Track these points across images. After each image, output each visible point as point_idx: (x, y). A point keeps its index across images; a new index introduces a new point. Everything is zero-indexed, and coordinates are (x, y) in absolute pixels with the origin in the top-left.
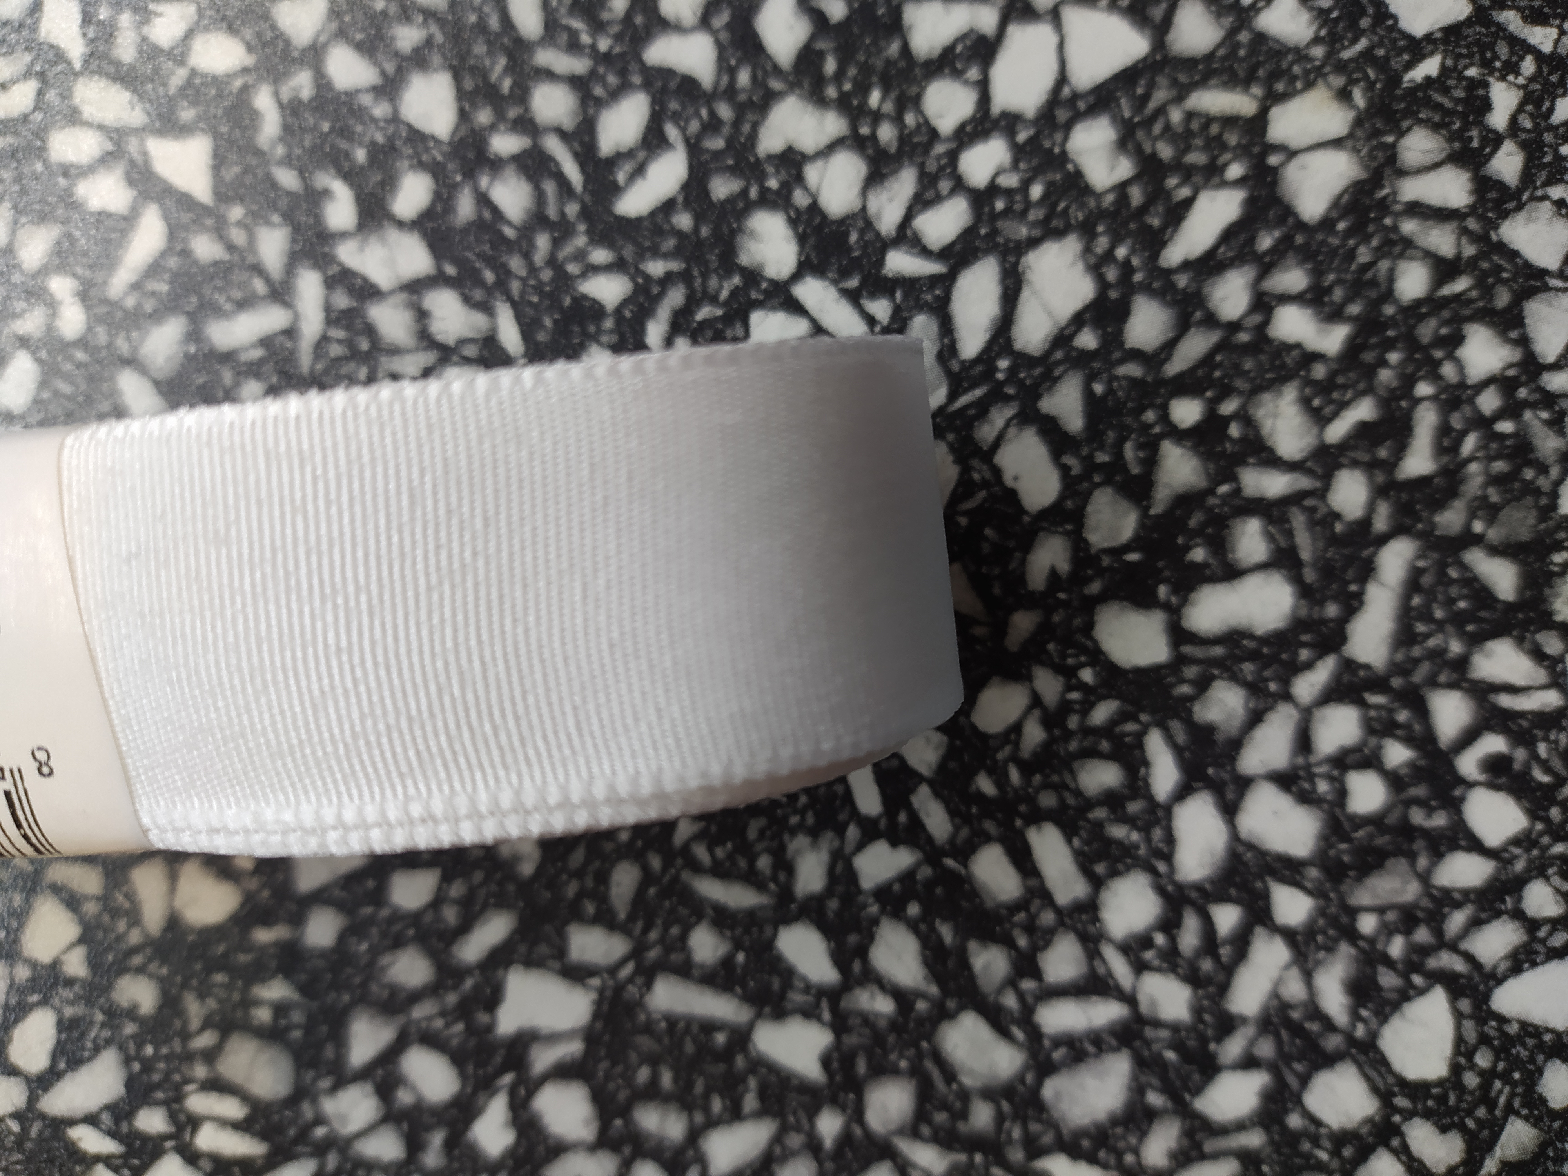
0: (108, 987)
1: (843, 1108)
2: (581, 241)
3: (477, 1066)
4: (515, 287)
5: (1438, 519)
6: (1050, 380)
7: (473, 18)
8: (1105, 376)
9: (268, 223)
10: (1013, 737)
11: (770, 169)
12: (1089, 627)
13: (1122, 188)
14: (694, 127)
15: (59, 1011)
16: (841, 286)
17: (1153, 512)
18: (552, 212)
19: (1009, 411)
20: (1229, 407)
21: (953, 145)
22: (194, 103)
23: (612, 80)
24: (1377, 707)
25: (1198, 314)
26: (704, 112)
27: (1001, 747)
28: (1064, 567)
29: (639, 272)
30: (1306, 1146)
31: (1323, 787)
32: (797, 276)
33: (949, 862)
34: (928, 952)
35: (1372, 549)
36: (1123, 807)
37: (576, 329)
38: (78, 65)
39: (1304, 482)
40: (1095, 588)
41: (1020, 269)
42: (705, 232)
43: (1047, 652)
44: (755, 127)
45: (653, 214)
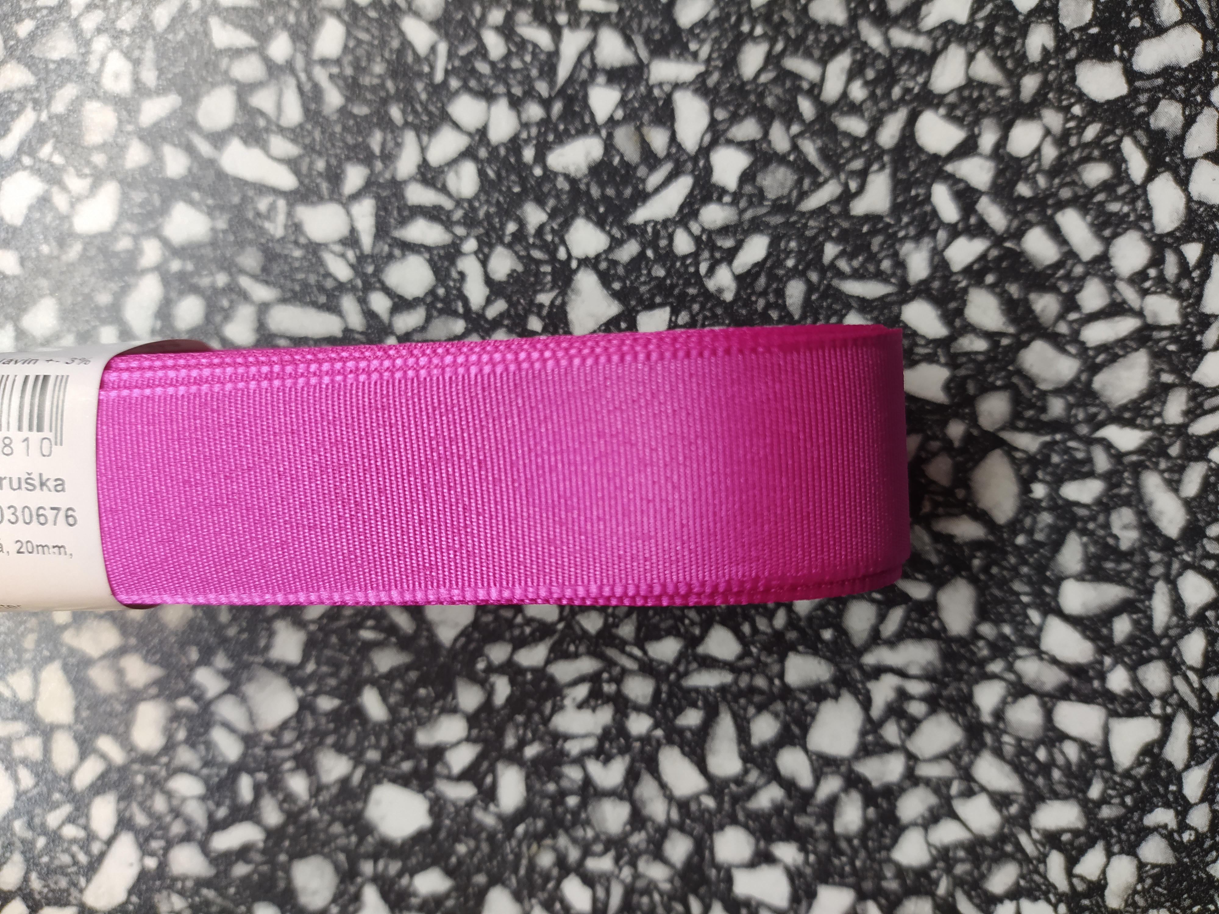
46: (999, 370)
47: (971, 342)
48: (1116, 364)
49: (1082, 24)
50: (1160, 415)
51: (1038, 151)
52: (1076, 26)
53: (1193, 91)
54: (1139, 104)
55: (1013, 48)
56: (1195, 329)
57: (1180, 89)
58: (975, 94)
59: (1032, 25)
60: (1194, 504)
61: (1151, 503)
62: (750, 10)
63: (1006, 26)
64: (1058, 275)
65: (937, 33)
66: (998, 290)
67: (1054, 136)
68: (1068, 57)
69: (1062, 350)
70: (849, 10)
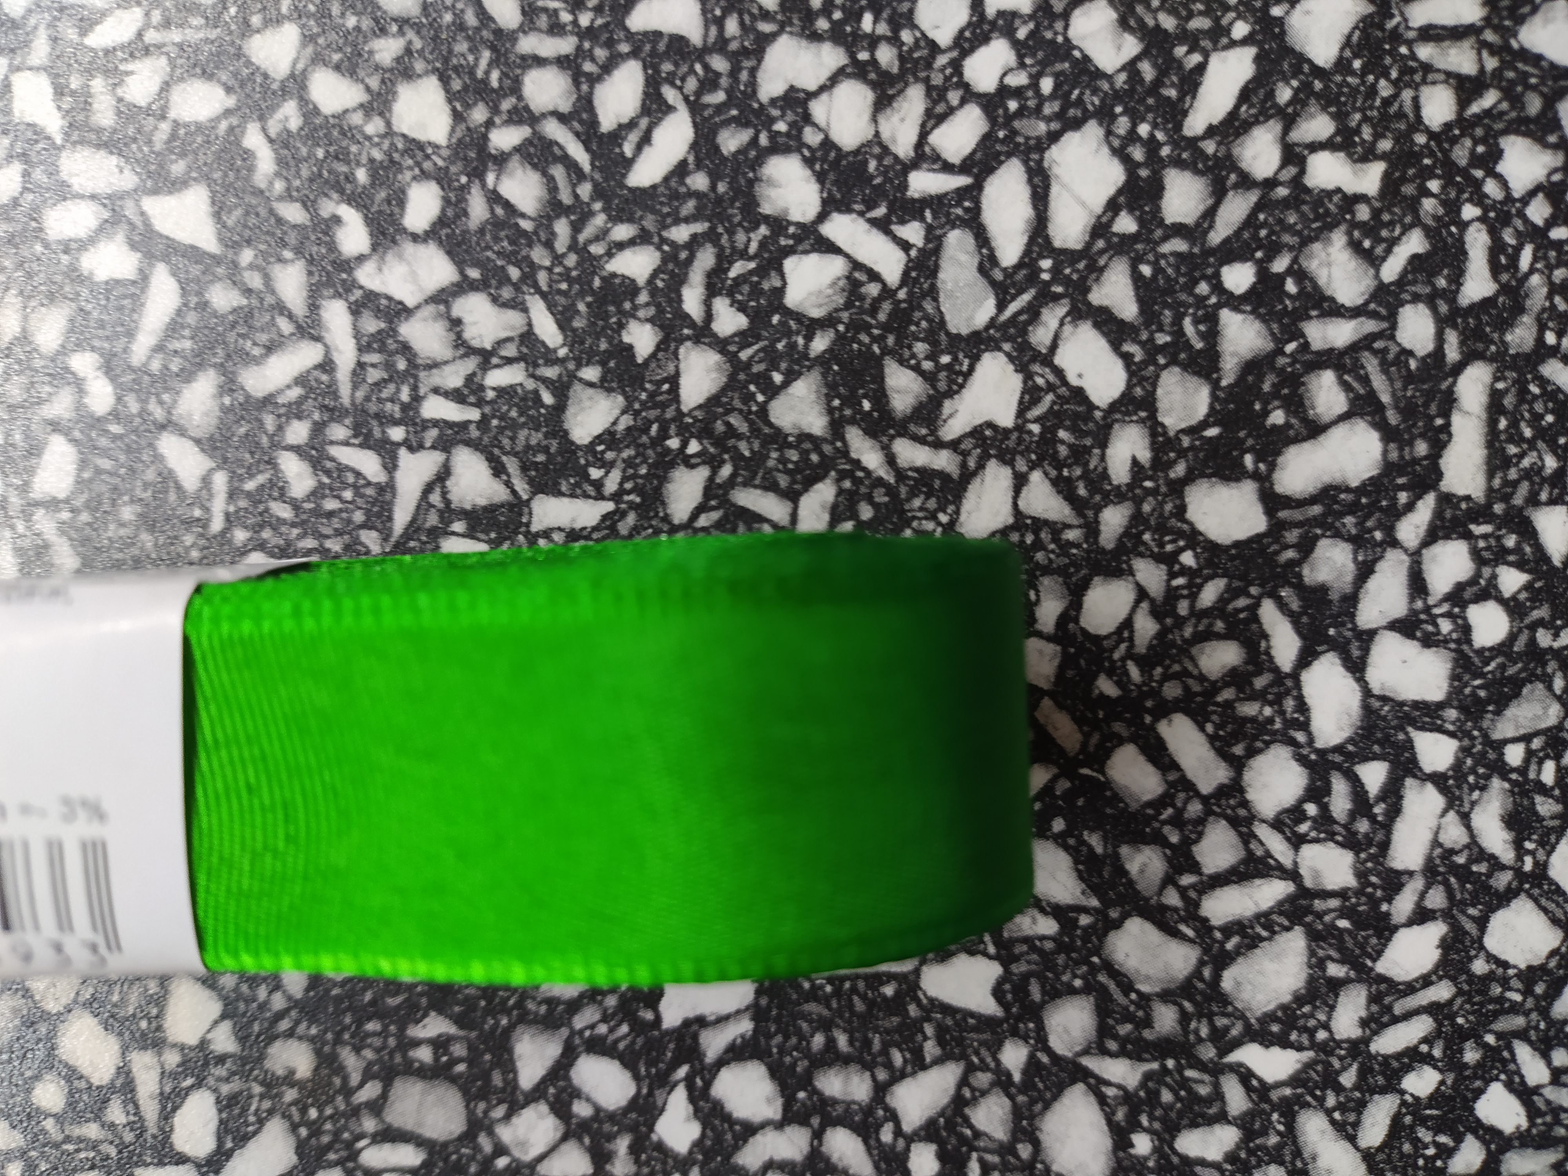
0: (262, 1057)
1: (1025, 1039)
2: (600, 220)
3: (649, 1064)
4: (542, 278)
5: (1509, 338)
6: (1096, 271)
7: (448, 18)
8: (1151, 257)
9: (280, 260)
10: (1126, 634)
11: (775, 113)
12: (1181, 510)
13: (1131, 67)
14: (691, 84)
15: (215, 1091)
16: (868, 215)
17: (1224, 383)
18: (565, 197)
19: (1061, 310)
20: (1280, 265)
21: (955, 54)
22: (183, 155)
23: (601, 53)
24: (1485, 537)
25: (1233, 177)
26: (698, 67)
27: (1116, 646)
28: (1145, 456)
29: (663, 241)
30: (1496, 990)
31: (1445, 626)
32: (822, 217)
33: (1085, 771)
34: (1081, 867)
35: (1450, 380)
36: (1251, 684)
37: (612, 308)
38: (59, 140)
39: (1370, 326)
40: (1179, 470)
41: (1046, 164)
42: (722, 188)
43: (1145, 544)
44: (753, 72)
45: (666, 179)
46: (1077, 963)
47: (1034, 921)
48: (1257, 951)
49: (1193, 422)
50: (1326, 1026)
51: (1128, 624)
52: (1183, 425)
53: (1369, 524)
54: (1287, 547)
55: (1087, 463)
56: (1379, 893)
57: (1349, 520)
58: (1029, 539)
59: (1116, 426)
60: (1380, 1157)
61: (1314, 1158)
62: (680, 414)
63: (1074, 430)
64: (1163, 817)
65: (967, 445)
66: (1071, 841)
67: (1152, 601)
68: (1172, 475)
69: (1173, 933)
70: (830, 411)
